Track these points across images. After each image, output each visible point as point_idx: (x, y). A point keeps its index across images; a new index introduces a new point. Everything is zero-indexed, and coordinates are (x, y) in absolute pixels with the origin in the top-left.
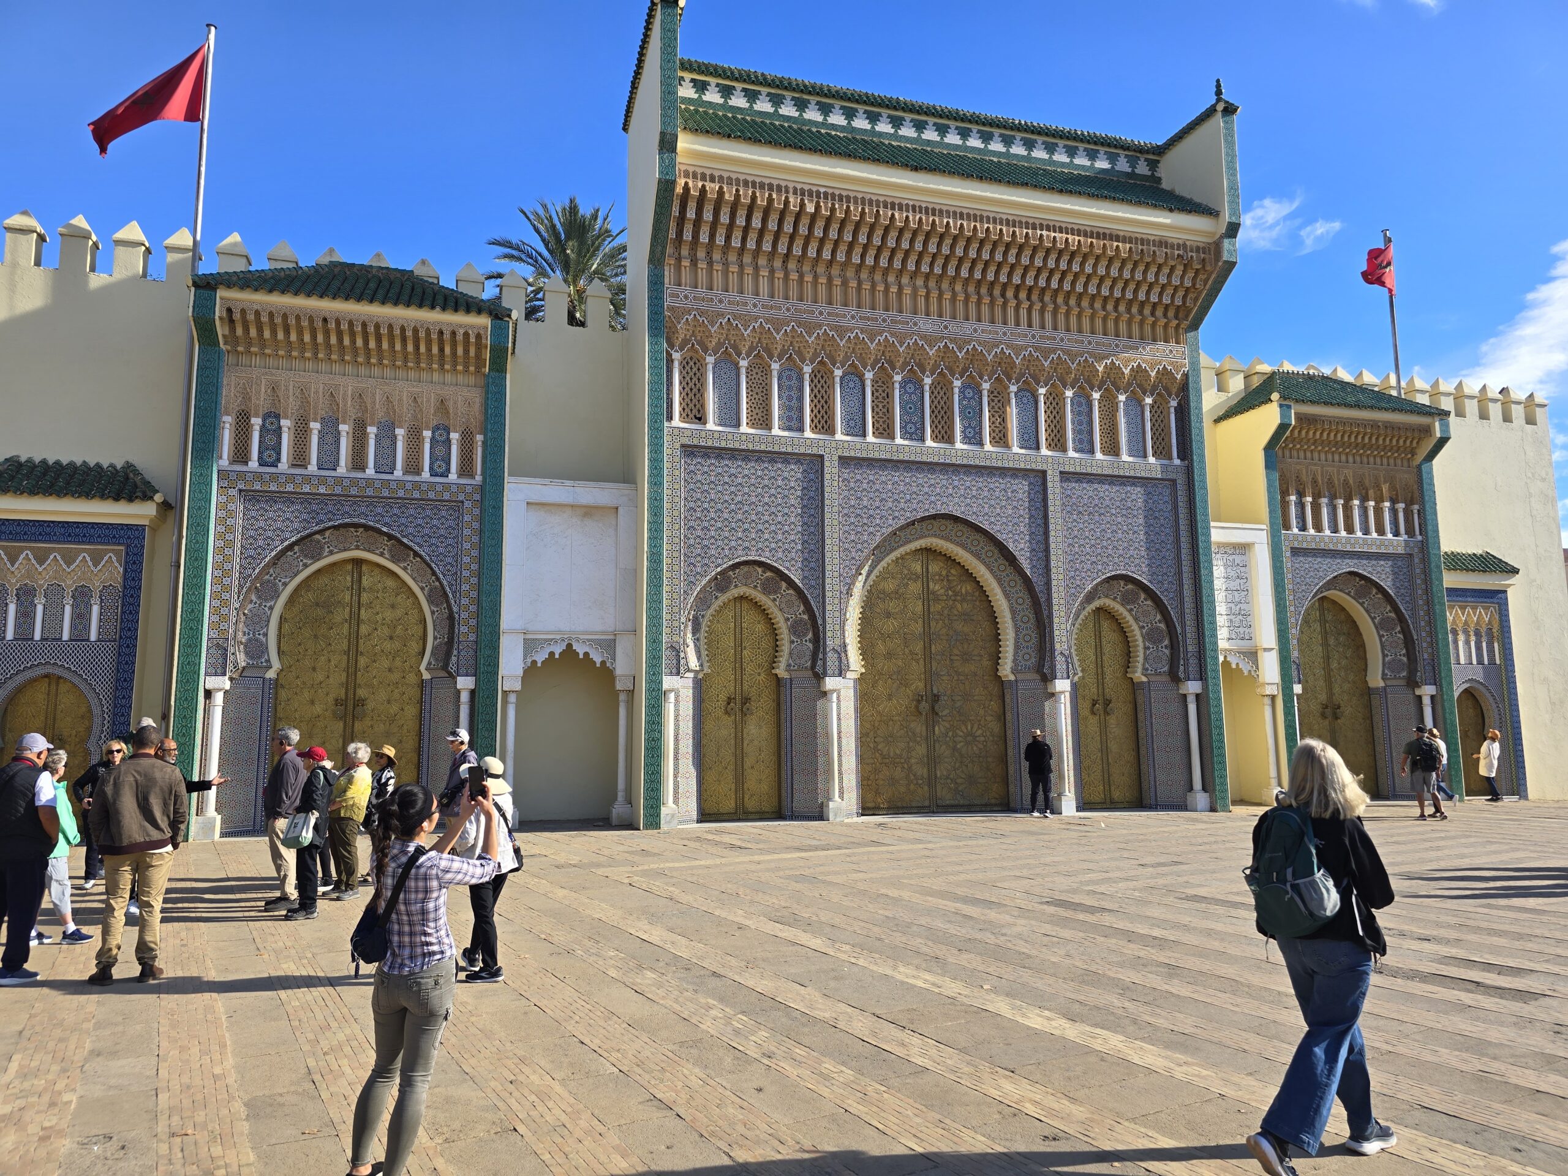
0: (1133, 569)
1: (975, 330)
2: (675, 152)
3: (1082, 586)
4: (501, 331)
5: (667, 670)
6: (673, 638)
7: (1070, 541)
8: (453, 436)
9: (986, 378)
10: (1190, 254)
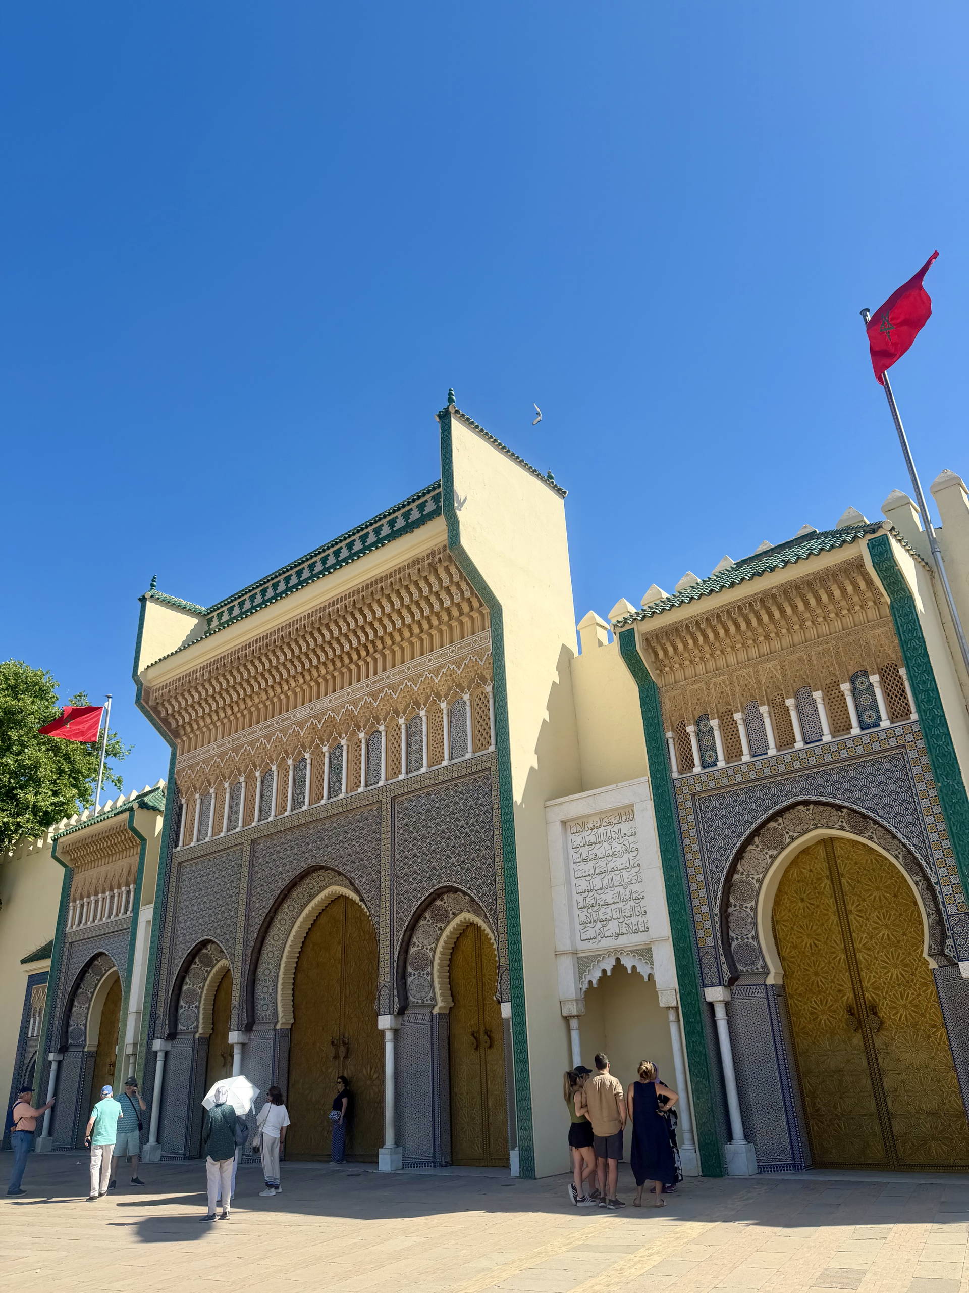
0: (453, 878)
1: (331, 700)
2: (142, 684)
3: (409, 909)
4: (131, 818)
5: (156, 1036)
6: (161, 1010)
7: (402, 863)
8: (131, 886)
9: (344, 735)
10: (438, 557)
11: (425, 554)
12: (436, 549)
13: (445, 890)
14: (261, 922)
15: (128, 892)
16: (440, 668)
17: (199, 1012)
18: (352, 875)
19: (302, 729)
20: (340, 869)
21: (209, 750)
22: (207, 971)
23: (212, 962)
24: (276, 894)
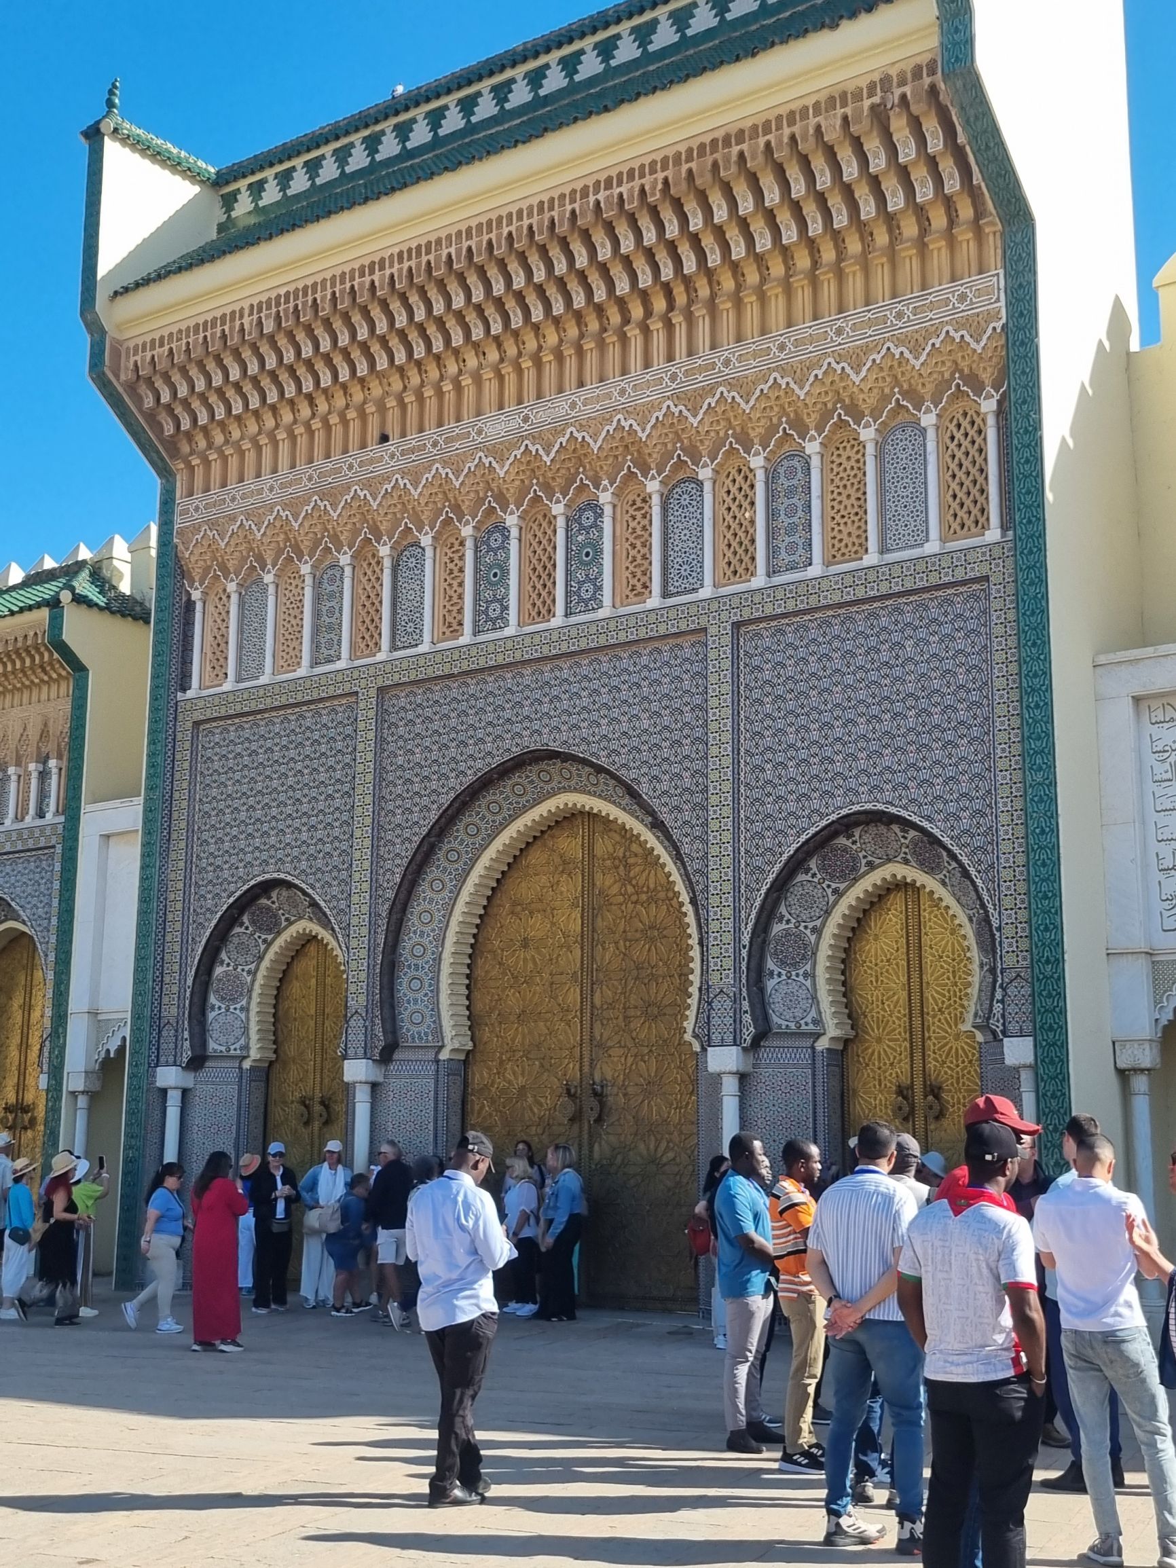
0: (888, 795)
1: (573, 405)
2: (103, 332)
3: (777, 849)
4: (56, 622)
5: (163, 1059)
6: (171, 1011)
7: (757, 760)
8: (52, 763)
9: (606, 482)
10: (898, 92)
11: (863, 83)
12: (893, 72)
13: (863, 818)
14: (410, 854)
15: (44, 775)
16: (866, 350)
17: (248, 1019)
18: (633, 774)
19: (501, 461)
20: (603, 762)
21: (260, 492)
22: (265, 941)
23: (277, 924)
24: (446, 800)
